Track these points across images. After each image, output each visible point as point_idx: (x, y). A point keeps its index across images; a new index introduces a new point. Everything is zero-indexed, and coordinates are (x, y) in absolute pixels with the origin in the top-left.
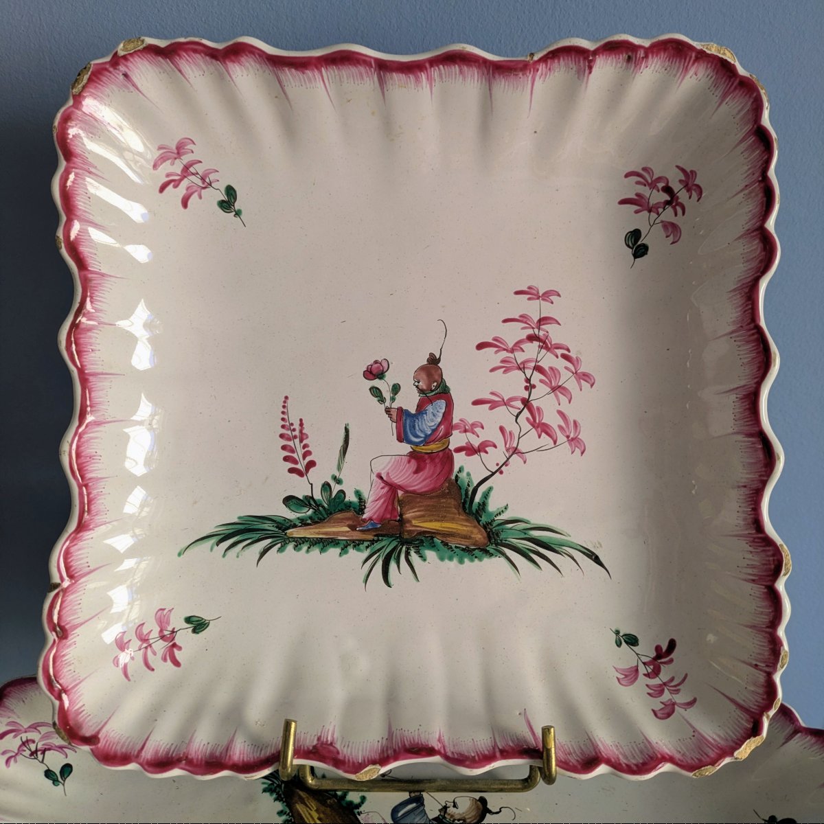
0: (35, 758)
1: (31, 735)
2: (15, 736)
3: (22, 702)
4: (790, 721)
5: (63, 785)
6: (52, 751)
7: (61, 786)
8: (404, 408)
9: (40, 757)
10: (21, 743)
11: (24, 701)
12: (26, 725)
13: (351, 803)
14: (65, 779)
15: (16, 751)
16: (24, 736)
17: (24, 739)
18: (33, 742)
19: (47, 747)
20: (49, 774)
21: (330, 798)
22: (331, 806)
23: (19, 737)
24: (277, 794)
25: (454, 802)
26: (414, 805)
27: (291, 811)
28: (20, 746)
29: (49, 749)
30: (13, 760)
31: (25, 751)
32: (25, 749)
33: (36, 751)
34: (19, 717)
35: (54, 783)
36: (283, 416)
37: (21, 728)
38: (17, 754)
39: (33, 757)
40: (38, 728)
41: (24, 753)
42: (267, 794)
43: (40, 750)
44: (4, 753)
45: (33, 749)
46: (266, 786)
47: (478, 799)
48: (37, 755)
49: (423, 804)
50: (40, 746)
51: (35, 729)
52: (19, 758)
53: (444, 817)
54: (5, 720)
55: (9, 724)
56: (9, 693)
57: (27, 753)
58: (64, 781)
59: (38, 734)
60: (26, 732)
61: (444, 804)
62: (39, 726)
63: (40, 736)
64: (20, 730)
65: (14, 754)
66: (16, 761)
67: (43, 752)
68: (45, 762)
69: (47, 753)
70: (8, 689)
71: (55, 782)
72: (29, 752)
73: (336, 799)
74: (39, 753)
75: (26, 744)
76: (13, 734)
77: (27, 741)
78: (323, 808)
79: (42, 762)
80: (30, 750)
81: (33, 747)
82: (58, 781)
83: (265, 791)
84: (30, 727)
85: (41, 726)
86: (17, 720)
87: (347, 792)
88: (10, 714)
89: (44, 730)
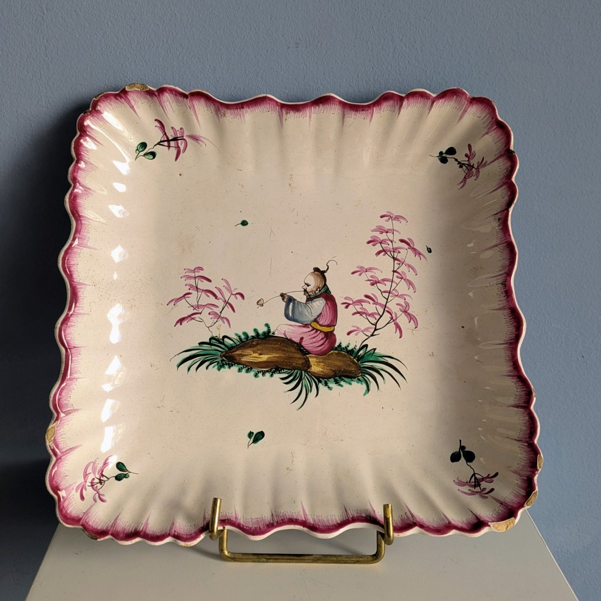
0: (104, 482)
1: (89, 480)
2: (86, 489)
3: (66, 477)
5: (130, 472)
6: (105, 470)
7: (130, 474)
9: (104, 479)
10: (91, 487)
11: (66, 476)
12: (82, 480)
13: (264, 333)
14: (126, 470)
15: (96, 492)
16: (88, 484)
17: (90, 484)
18: (94, 479)
19: (100, 472)
20: (118, 478)
21: (253, 341)
22: (258, 344)
23: (87, 487)
24: (226, 364)
25: (306, 284)
26: (291, 304)
27: (243, 365)
28: (93, 489)
29: (102, 471)
30: (101, 496)
31: (97, 487)
32: (95, 486)
33: (100, 480)
34: (76, 483)
35: (126, 478)
37: (83, 484)
38: (98, 493)
39: (103, 483)
40: (87, 473)
41: (98, 488)
42: (222, 369)
43: (100, 477)
44: (95, 500)
45: (98, 481)
46: (216, 367)
47: (313, 271)
48: (103, 480)
49: (294, 300)
50: (98, 476)
51: (87, 475)
52: (101, 492)
53: (310, 295)
54: (74, 492)
55: (77, 491)
56: (57, 483)
57: (99, 486)
58: (128, 471)
59: (90, 474)
60: (86, 482)
61: (303, 290)
62: (86, 473)
63: (92, 474)
64: (84, 485)
65: (97, 495)
66: (103, 495)
67: (103, 475)
68: (109, 477)
69: (104, 474)
70: (54, 483)
71: (125, 476)
72: (99, 484)
73: (255, 338)
74: (102, 478)
75: (93, 484)
76: (84, 490)
77: (92, 483)
78: (255, 349)
79: (108, 479)
80: (98, 483)
81: (97, 481)
82: (126, 475)
83: (219, 370)
84: (84, 478)
85: (87, 471)
86: (77, 484)
87: (255, 330)
88: (71, 488)
89: (90, 470)
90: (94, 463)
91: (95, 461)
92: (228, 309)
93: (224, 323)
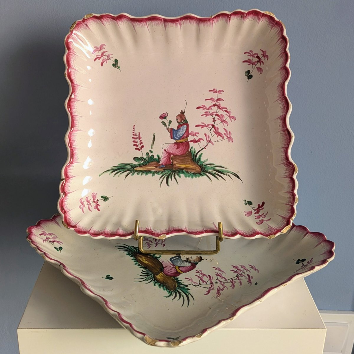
1: (49, 236)
2: (44, 236)
4: (305, 230)
6: (55, 243)
8: (173, 128)
10: (46, 238)
11: (46, 226)
12: (48, 233)
13: (156, 257)
16: (47, 236)
17: (47, 237)
18: (50, 238)
20: (55, 248)
21: (149, 256)
22: (150, 258)
23: (46, 236)
24: (131, 255)
25: (191, 257)
26: (178, 258)
27: (136, 259)
28: (46, 239)
29: (55, 242)
30: (44, 241)
36: (133, 131)
39: (50, 243)
41: (47, 241)
42: (128, 256)
44: (42, 239)
45: (50, 241)
46: (127, 254)
47: (199, 257)
49: (180, 257)
50: (52, 240)
53: (188, 260)
54: (41, 230)
55: (42, 232)
56: (42, 223)
58: (60, 251)
59: (51, 236)
60: (47, 235)
61: (187, 258)
62: (51, 234)
64: (45, 234)
67: (53, 242)
69: (54, 243)
71: (58, 250)
73: (151, 256)
74: (52, 242)
75: (48, 239)
78: (147, 258)
79: (53, 244)
84: (49, 234)
86: (45, 231)
88: (43, 229)
89: (53, 236)
90: (56, 237)
91: (57, 237)
92: (155, 245)
93: (148, 247)
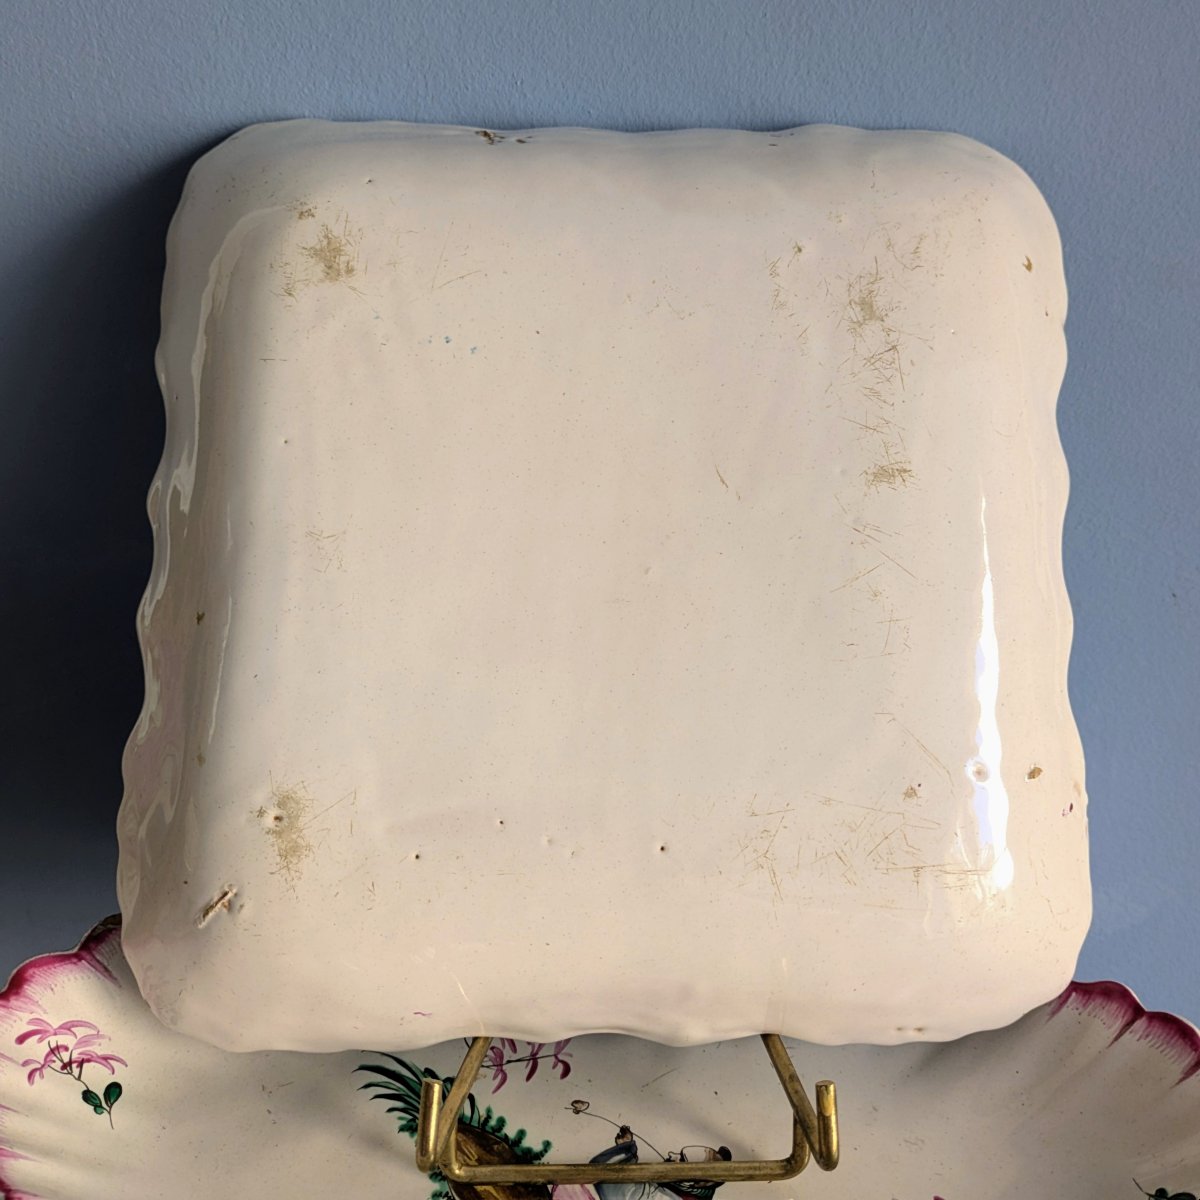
0: (69, 1073)
1: (64, 1039)
2: (41, 1040)
3: (49, 990)
4: (1191, 1046)
5: (109, 1113)
6: (92, 1064)
7: (106, 1113)
9: (76, 1071)
10: (48, 1049)
11: (52, 990)
12: (56, 1025)
13: (529, 1151)
14: (112, 1104)
15: (42, 1062)
16: (54, 1041)
17: (53, 1045)
18: (66, 1049)
19: (85, 1057)
20: (88, 1096)
21: (497, 1143)
23: (46, 1042)
25: (682, 1154)
26: (622, 1156)
28: (47, 1055)
29: (89, 1061)
30: (38, 1073)
31: (54, 1061)
32: (54, 1058)
33: (70, 1063)
34: (45, 1012)
35: (95, 1110)
37: (49, 1028)
38: (43, 1066)
39: (65, 1071)
40: (73, 1029)
41: (53, 1065)
42: (406, 1135)
43: (75, 1062)
44: (25, 1063)
45: (66, 1060)
46: (404, 1122)
47: (717, 1149)
48: (71, 1069)
49: (635, 1155)
50: (75, 1056)
51: (69, 1029)
52: (47, 1071)
54: (27, 1017)
55: (31, 1022)
56: (32, 976)
57: (58, 1065)
58: (110, 1107)
59: (72, 1037)
60: (55, 1034)
61: (667, 1157)
62: (74, 1026)
63: (75, 1041)
64: (46, 1032)
65: (39, 1066)
66: (42, 1076)
67: (81, 1064)
68: (82, 1079)
69: (85, 1065)
70: (31, 972)
71: (98, 1108)
72: (61, 1064)
73: (507, 1143)
74: (74, 1066)
75: (56, 1053)
76: (37, 1037)
77: (58, 1048)
79: (79, 1078)
80: (62, 1061)
81: (66, 1057)
82: (101, 1106)
83: (402, 1129)
84: (61, 1027)
85: (77, 1026)
86: (44, 1017)
87: (522, 1134)
88: (33, 1008)
89: (80, 1032)
90: (98, 1035)
91: (102, 1037)
92: (523, 1069)
93: (495, 1078)
